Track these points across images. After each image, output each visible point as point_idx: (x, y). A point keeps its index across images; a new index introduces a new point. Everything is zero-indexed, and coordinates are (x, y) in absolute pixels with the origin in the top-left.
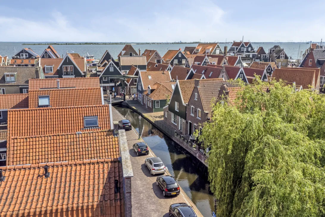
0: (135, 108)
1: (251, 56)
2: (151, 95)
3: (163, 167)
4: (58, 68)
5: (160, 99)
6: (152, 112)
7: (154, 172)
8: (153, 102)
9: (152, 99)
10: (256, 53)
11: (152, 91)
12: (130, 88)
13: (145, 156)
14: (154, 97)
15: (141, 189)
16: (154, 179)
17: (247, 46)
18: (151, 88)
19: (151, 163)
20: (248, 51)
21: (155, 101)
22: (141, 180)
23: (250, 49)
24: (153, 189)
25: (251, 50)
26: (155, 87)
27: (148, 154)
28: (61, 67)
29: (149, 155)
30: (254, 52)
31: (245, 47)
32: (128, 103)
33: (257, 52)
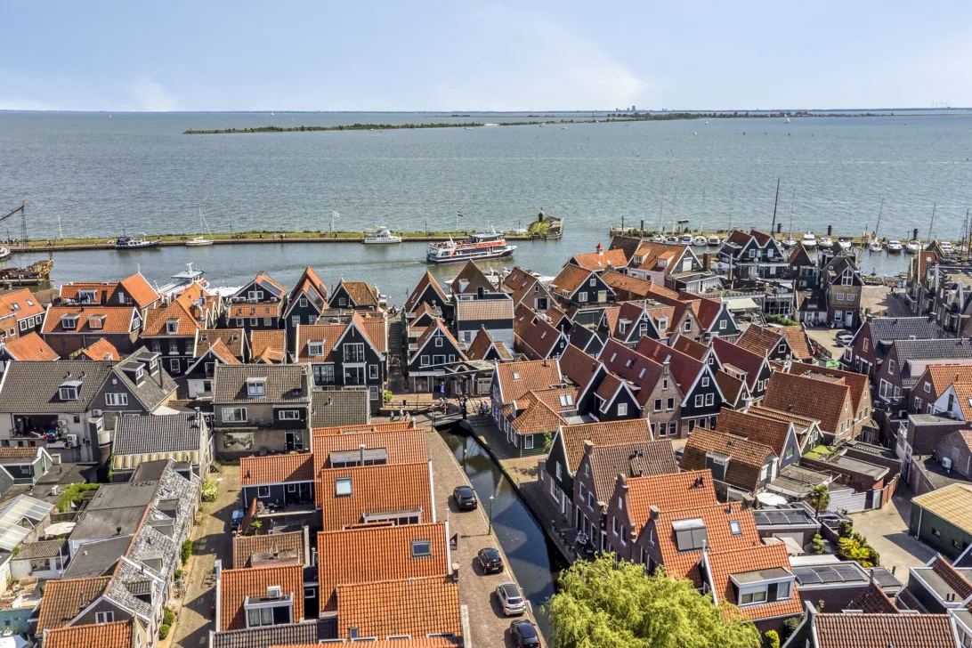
0: (485, 442)
1: (773, 272)
2: (517, 421)
3: (522, 604)
4: (335, 349)
5: (535, 432)
6: (519, 457)
7: (508, 611)
8: (521, 438)
9: (519, 432)
10: (787, 265)
11: (519, 412)
12: (476, 383)
13: (497, 576)
14: (525, 428)
15: (488, 638)
16: (506, 624)
17: (765, 247)
18: (518, 406)
19: (504, 595)
20: (765, 259)
21: (523, 436)
22: (488, 623)
23: (770, 253)
24: (505, 640)
25: (774, 256)
26: (525, 404)
27: (502, 571)
28: (340, 347)
29: (504, 573)
30: (780, 261)
31: (760, 247)
32: (472, 426)
33: (788, 262)
